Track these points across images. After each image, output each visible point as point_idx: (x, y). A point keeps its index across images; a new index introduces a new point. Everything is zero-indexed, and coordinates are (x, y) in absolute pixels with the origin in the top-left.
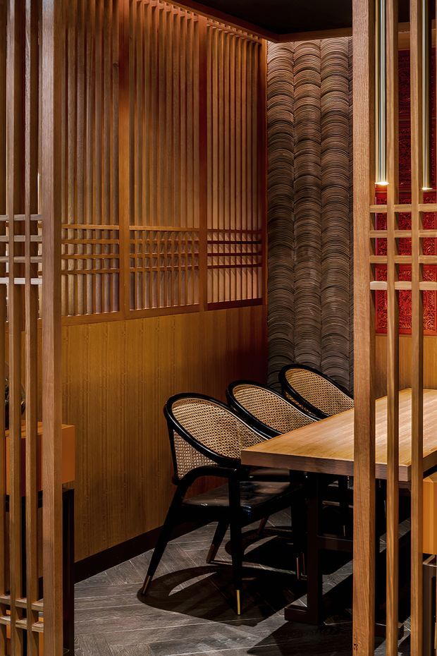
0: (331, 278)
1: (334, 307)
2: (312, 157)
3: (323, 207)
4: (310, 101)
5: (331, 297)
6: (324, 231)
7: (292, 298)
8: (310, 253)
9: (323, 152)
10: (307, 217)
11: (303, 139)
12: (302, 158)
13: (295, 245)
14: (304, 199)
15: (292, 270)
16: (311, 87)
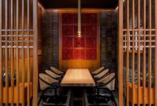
0: (54, 51)
1: (55, 56)
2: (51, 30)
3: (53, 39)
4: (50, 20)
5: (54, 54)
6: (53, 43)
7: (47, 54)
8: (50, 46)
9: (53, 29)
10: (50, 40)
11: (49, 27)
12: (49, 30)
13: (48, 45)
14: (49, 37)
15: (47, 49)
16: (50, 18)
